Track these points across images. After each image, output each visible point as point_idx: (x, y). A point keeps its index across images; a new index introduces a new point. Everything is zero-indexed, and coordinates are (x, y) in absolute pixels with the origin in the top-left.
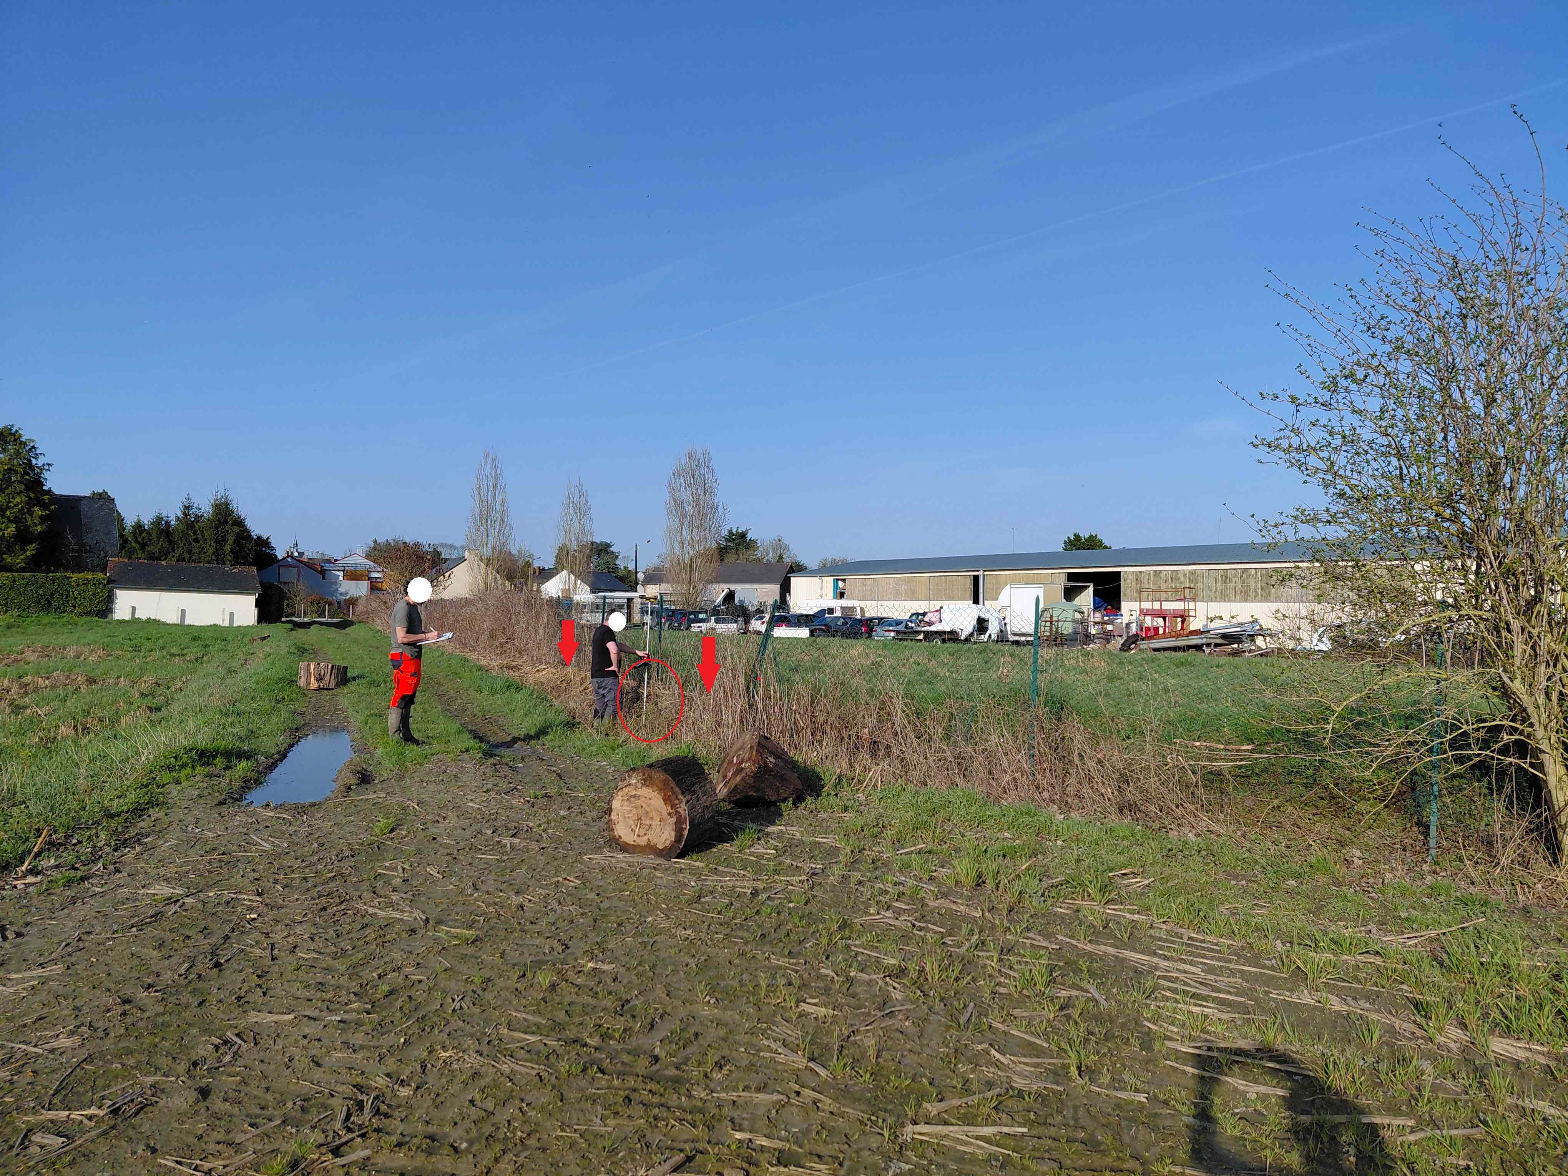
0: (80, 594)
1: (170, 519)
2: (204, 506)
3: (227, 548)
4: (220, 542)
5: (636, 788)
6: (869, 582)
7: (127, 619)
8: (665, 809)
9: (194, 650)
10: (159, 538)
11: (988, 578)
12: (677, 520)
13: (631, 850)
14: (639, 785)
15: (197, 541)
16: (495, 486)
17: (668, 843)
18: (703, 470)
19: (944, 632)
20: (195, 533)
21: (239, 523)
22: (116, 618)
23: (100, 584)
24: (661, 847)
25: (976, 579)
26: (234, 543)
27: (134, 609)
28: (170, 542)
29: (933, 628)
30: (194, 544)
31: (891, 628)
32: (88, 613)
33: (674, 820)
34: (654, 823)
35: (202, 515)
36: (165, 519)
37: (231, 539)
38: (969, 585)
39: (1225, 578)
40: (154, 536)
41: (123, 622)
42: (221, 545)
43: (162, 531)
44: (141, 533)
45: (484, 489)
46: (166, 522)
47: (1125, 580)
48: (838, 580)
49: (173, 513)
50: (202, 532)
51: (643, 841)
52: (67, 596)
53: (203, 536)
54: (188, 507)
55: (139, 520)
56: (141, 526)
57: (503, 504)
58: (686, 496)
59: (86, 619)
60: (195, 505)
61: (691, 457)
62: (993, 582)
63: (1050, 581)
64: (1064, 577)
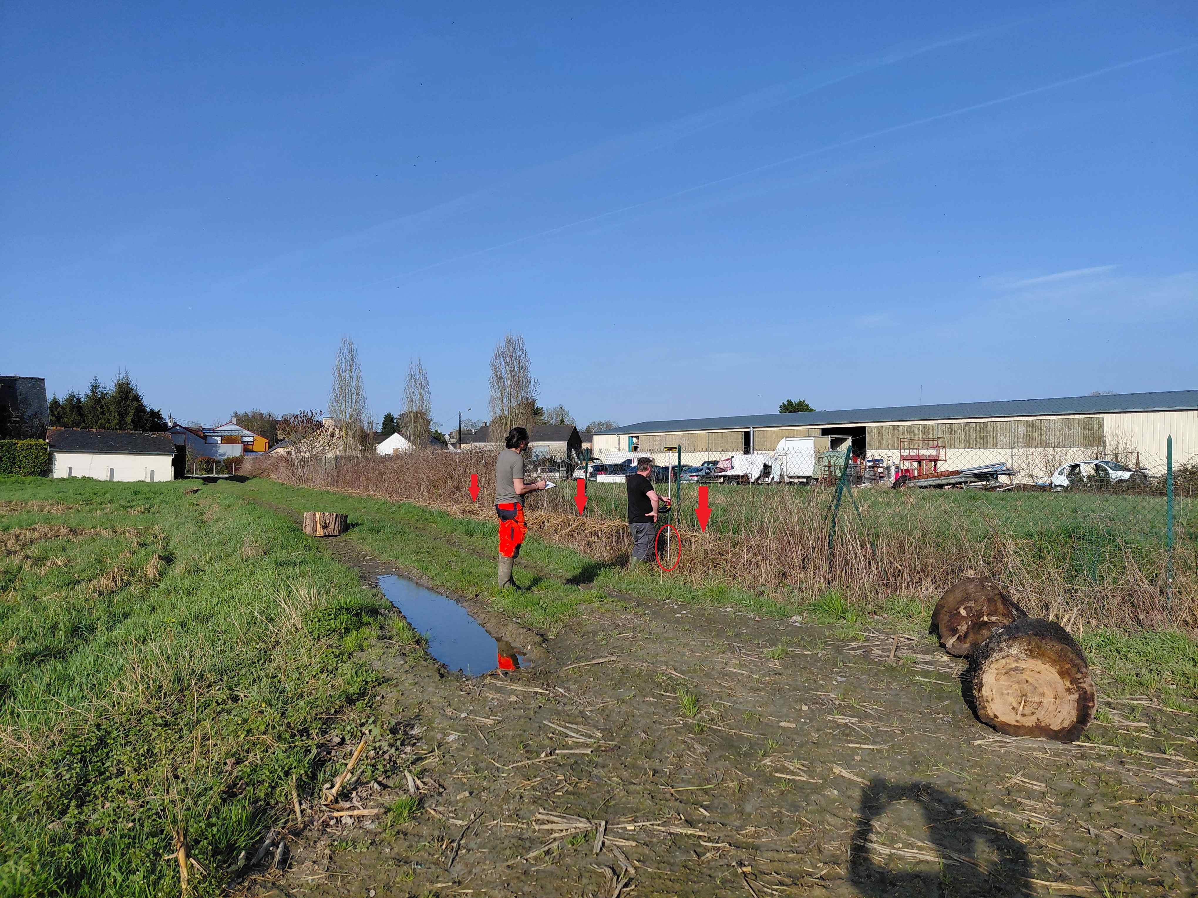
0: (25, 457)
1: (80, 396)
2: (109, 386)
3: (129, 419)
4: (122, 415)
5: (1018, 660)
6: (658, 438)
7: (65, 477)
8: (1064, 684)
9: (141, 502)
10: (72, 412)
11: (757, 434)
12: (499, 392)
13: (1012, 730)
14: (1023, 656)
15: (103, 413)
16: (352, 367)
17: (1066, 724)
18: (519, 353)
19: (739, 476)
20: (102, 407)
21: (137, 399)
22: (55, 477)
23: (41, 449)
24: (1056, 728)
25: (747, 435)
26: (134, 415)
27: (70, 469)
28: (81, 415)
29: (729, 473)
30: (101, 416)
31: (694, 474)
32: (32, 473)
33: (1075, 696)
34: (1045, 701)
35: (107, 393)
36: (77, 396)
37: (131, 412)
38: (741, 439)
39: (951, 430)
40: (68, 410)
41: (62, 480)
42: (123, 417)
43: (74, 406)
44: (57, 408)
45: (343, 369)
46: (77, 399)
47: (869, 433)
48: (632, 437)
49: (83, 392)
50: (107, 406)
51: (1030, 722)
52: (14, 459)
53: (108, 410)
54: (95, 387)
55: (55, 398)
56: (56, 402)
57: (358, 381)
58: (505, 373)
59: (30, 478)
60: (101, 385)
61: (508, 342)
62: (764, 437)
63: (808, 435)
64: (819, 432)
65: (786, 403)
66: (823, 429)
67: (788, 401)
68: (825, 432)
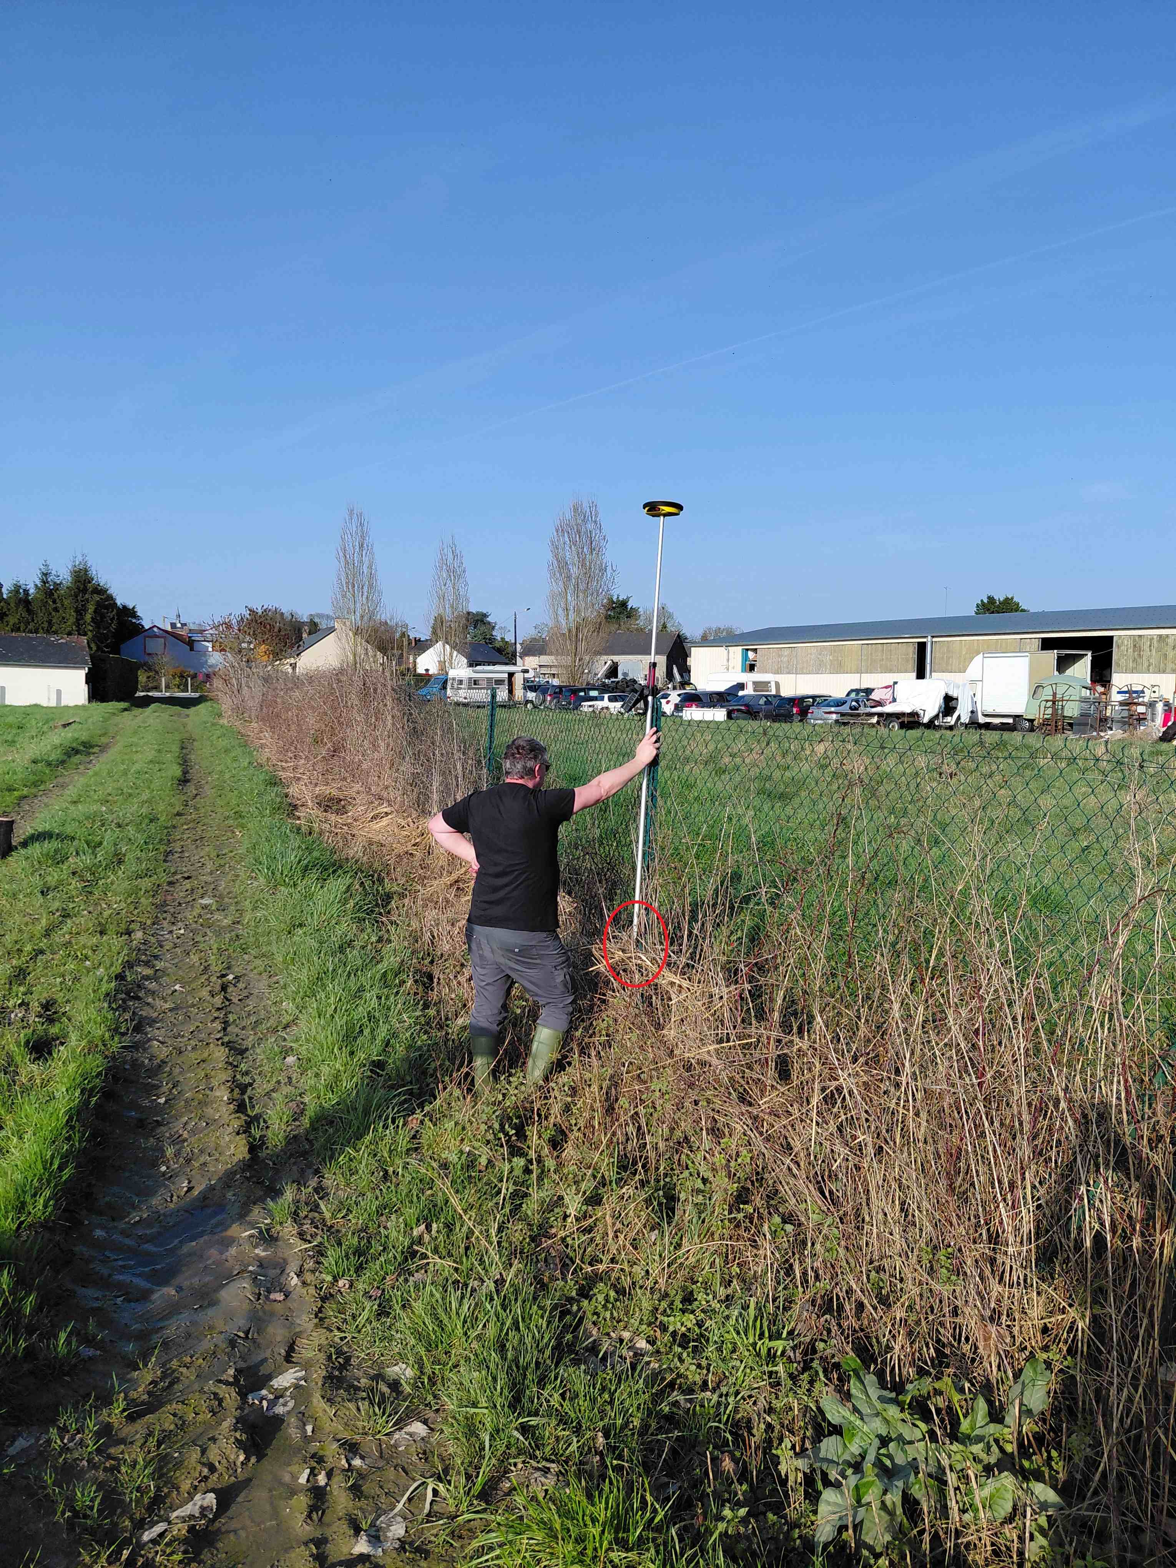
1: (28, 587)
2: (63, 574)
3: (88, 617)
4: (80, 611)
6: (787, 653)
10: (17, 606)
11: (936, 647)
12: (561, 583)
15: (56, 610)
16: (361, 546)
18: (590, 526)
19: (903, 714)
20: (54, 602)
21: (100, 591)
25: (922, 647)
26: (95, 612)
28: (29, 611)
29: (888, 709)
30: (53, 613)
31: (833, 709)
35: (61, 583)
36: (23, 587)
37: (91, 608)
38: (912, 654)
40: (12, 605)
42: (81, 615)
43: (20, 599)
45: (350, 550)
46: (24, 590)
47: (1118, 647)
48: (747, 650)
49: (31, 582)
50: (61, 600)
53: (63, 605)
54: (46, 575)
57: (370, 567)
58: (570, 555)
60: (54, 572)
61: (576, 510)
62: (948, 651)
63: (1019, 649)
64: (1037, 644)
65: (986, 601)
66: (1043, 639)
67: (989, 598)
68: (1047, 644)
